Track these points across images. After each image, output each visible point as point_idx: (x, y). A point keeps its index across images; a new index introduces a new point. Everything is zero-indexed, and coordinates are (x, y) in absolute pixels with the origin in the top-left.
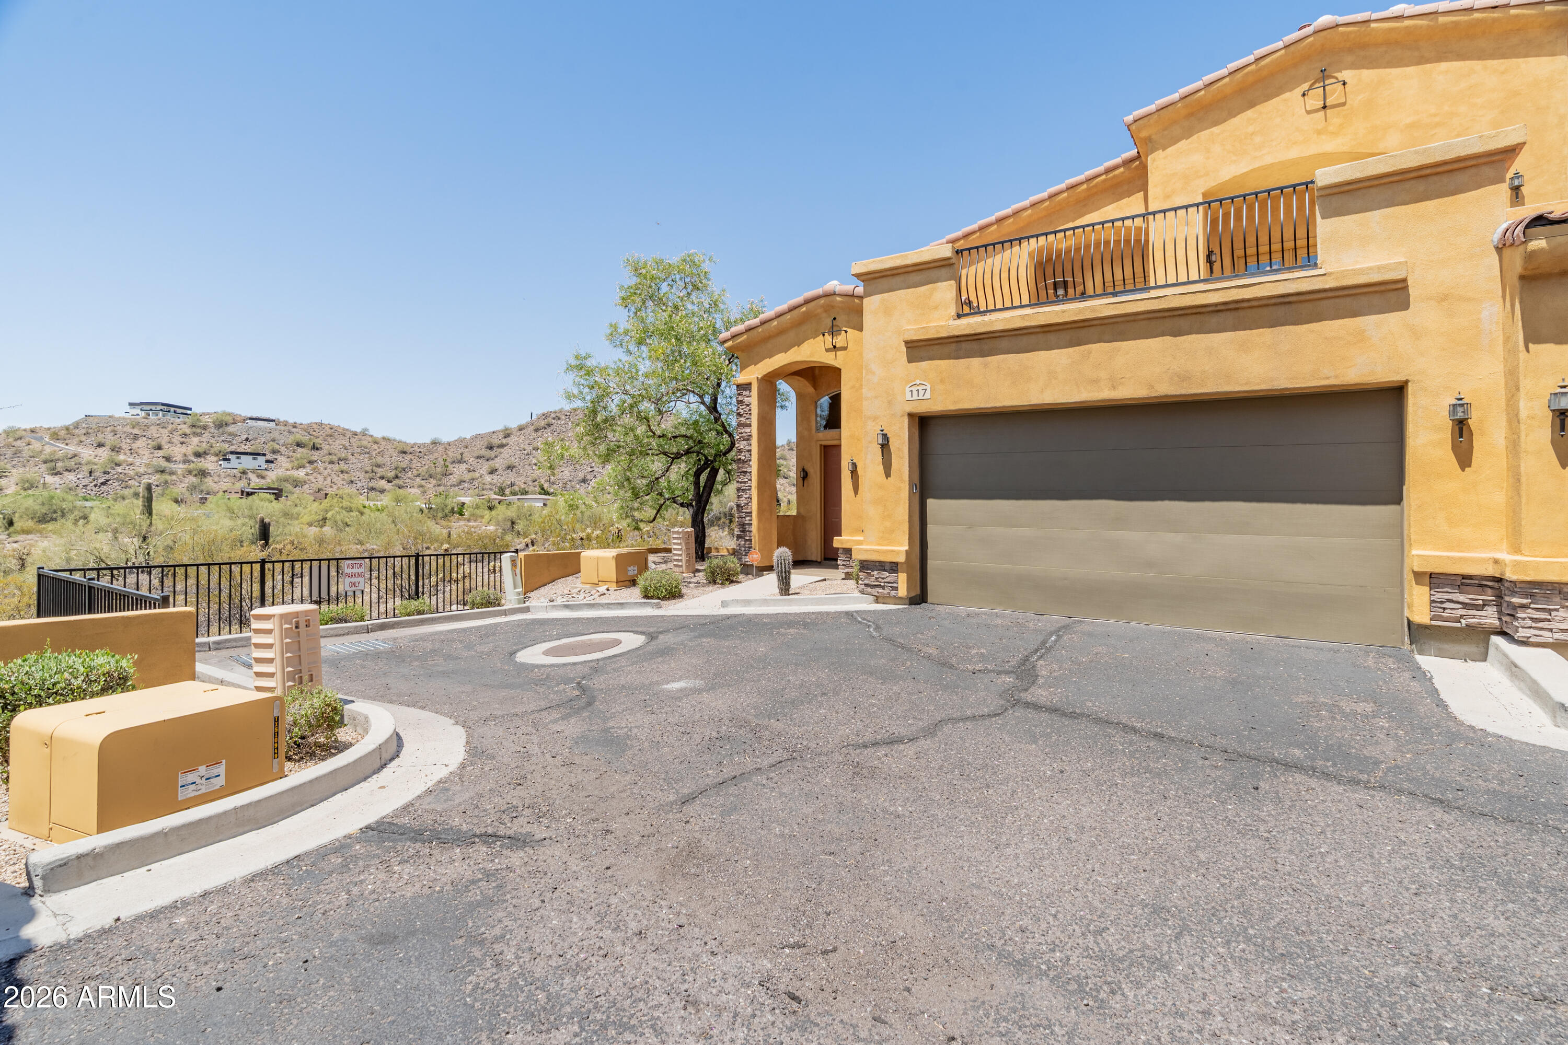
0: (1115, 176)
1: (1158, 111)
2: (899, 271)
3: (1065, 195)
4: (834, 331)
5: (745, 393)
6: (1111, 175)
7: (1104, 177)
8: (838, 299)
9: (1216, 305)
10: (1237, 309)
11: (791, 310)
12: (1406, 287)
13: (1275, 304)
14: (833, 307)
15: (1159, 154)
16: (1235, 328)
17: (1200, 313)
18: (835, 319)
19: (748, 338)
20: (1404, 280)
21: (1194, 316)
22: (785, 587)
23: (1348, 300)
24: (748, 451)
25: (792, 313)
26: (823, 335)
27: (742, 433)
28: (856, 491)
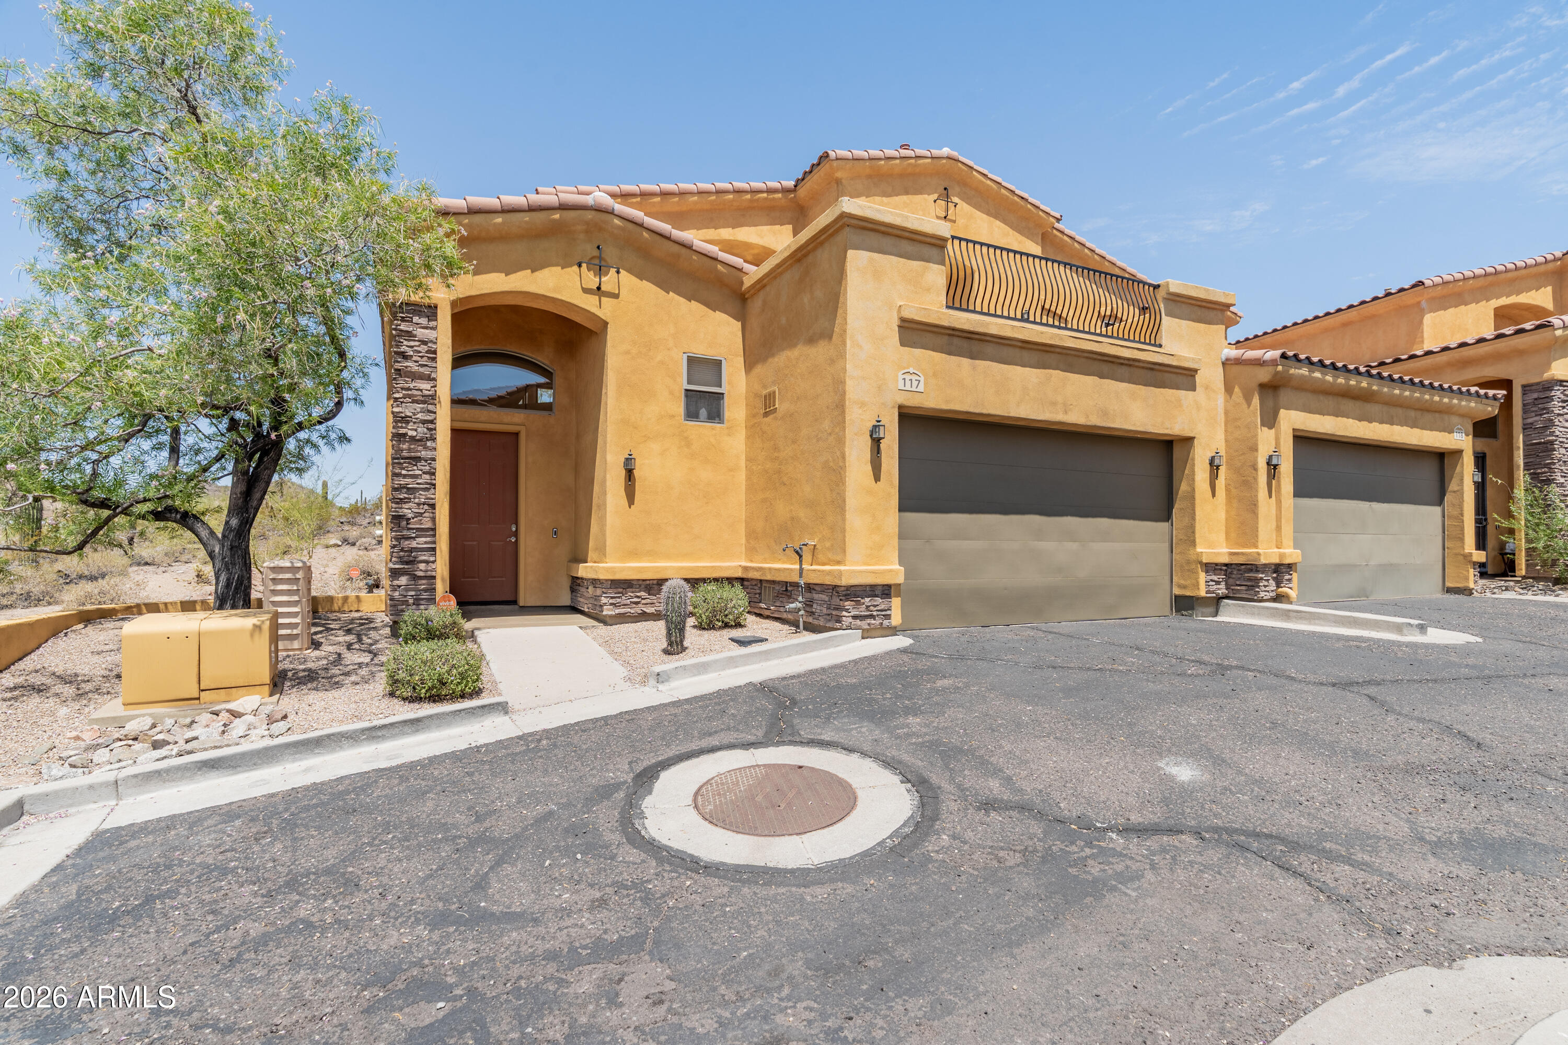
1: (853, 159)
4: (597, 266)
12: (1196, 376)
14: (601, 229)
18: (602, 249)
20: (1196, 371)
24: (424, 422)
25: (533, 214)
26: (580, 266)
27: (409, 389)
28: (631, 498)
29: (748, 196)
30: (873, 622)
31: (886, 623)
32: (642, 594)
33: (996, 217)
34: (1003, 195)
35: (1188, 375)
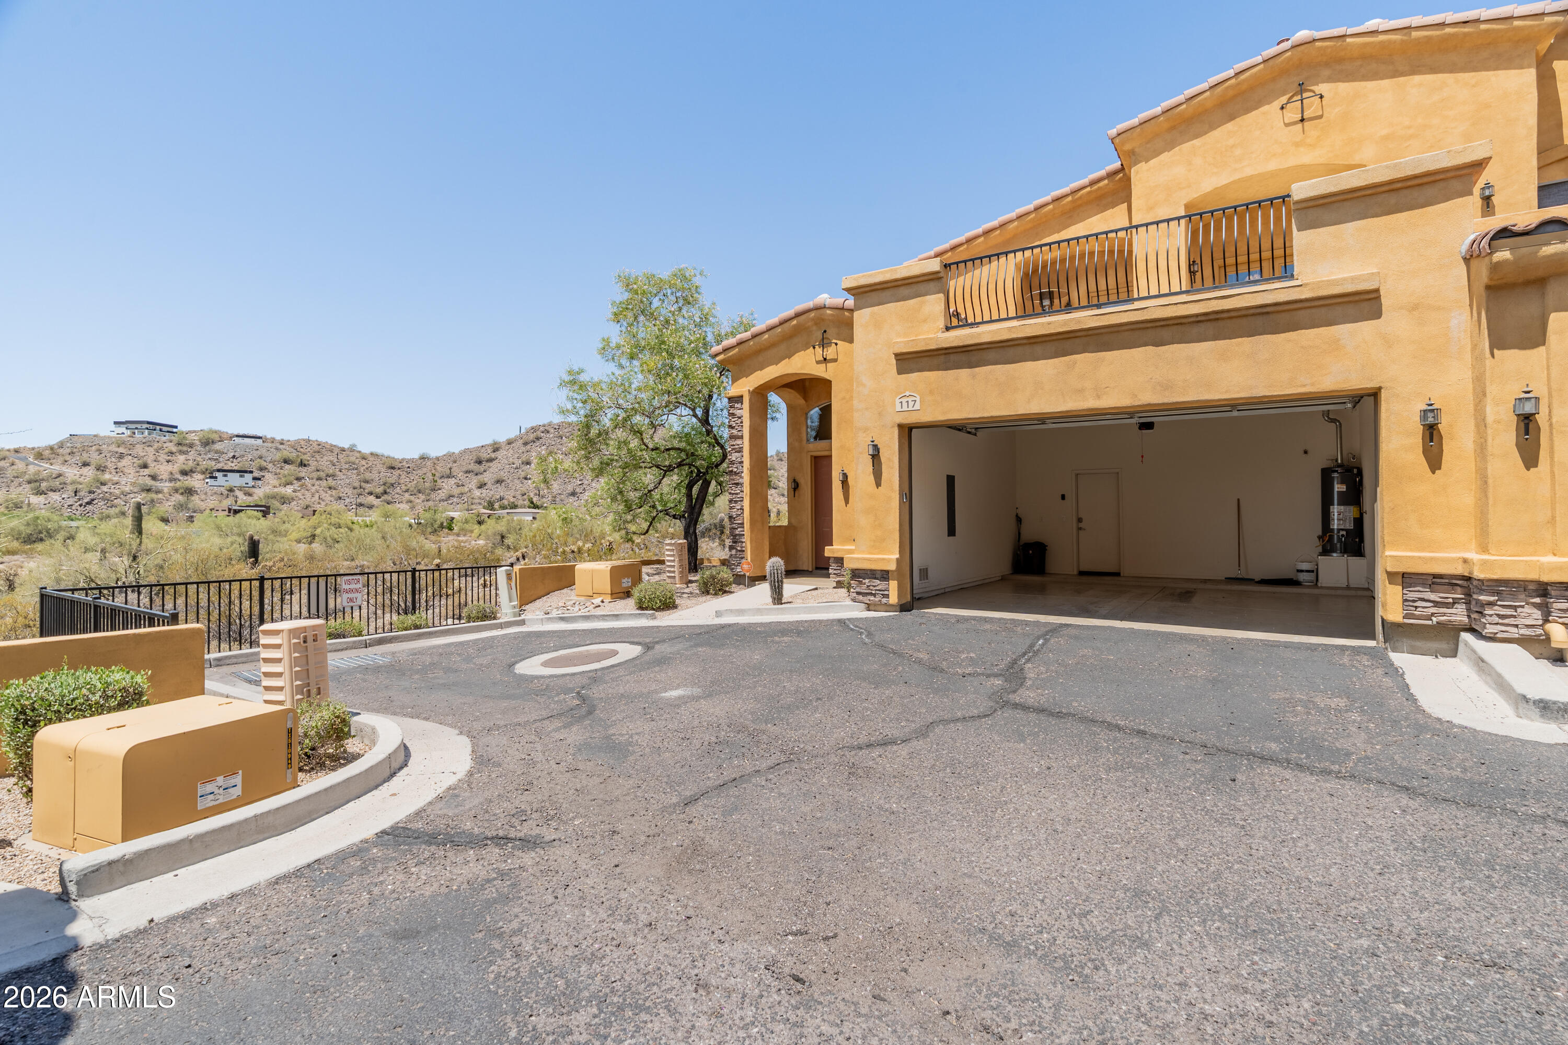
0: (1099, 188)
1: (1141, 124)
2: (889, 285)
3: (1051, 207)
4: (824, 343)
5: (736, 405)
6: (1095, 187)
7: (1088, 189)
8: (829, 312)
9: (1197, 315)
10: (1217, 319)
11: (782, 323)
12: (1379, 298)
13: (1253, 315)
14: (823, 320)
15: (1142, 166)
16: (1216, 338)
17: (1181, 324)
18: (825, 331)
19: (740, 351)
20: (1377, 291)
21: (1176, 327)
22: (778, 597)
23: (1323, 310)
25: (784, 325)
26: (814, 348)
28: (847, 500)
29: (1070, 198)
30: (872, 598)
31: (884, 600)
35: (1356, 302)
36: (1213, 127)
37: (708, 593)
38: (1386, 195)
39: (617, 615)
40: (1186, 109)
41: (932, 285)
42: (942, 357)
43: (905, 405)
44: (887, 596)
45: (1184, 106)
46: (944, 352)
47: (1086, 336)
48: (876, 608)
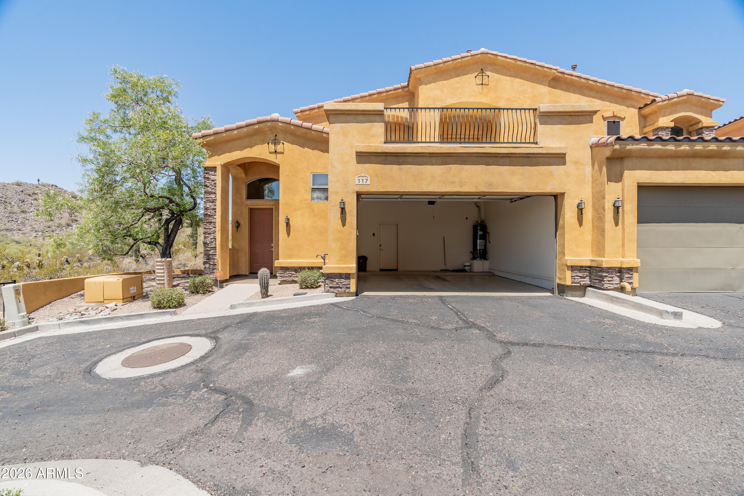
0: (398, 93)
1: (425, 67)
2: (353, 112)
3: (376, 96)
4: (276, 142)
5: (210, 173)
6: (396, 92)
7: (393, 92)
8: (280, 124)
9: (504, 154)
10: (510, 157)
11: (247, 126)
12: (565, 157)
13: (524, 157)
14: (275, 128)
15: (424, 87)
16: (510, 165)
17: (496, 157)
18: (276, 135)
19: (214, 139)
20: (565, 154)
21: (494, 158)
22: (265, 293)
23: (548, 159)
24: (213, 209)
25: (248, 128)
26: (268, 144)
27: (208, 198)
28: (289, 234)
29: (385, 94)
30: (340, 290)
31: (347, 290)
32: (293, 272)
33: (516, 76)
34: (519, 65)
35: (558, 157)
36: (451, 77)
37: (198, 293)
38: (567, 117)
39: (142, 315)
40: (442, 66)
41: (377, 118)
42: (383, 157)
43: (361, 181)
44: (349, 288)
45: (442, 65)
46: (385, 154)
47: (456, 156)
48: (341, 295)
